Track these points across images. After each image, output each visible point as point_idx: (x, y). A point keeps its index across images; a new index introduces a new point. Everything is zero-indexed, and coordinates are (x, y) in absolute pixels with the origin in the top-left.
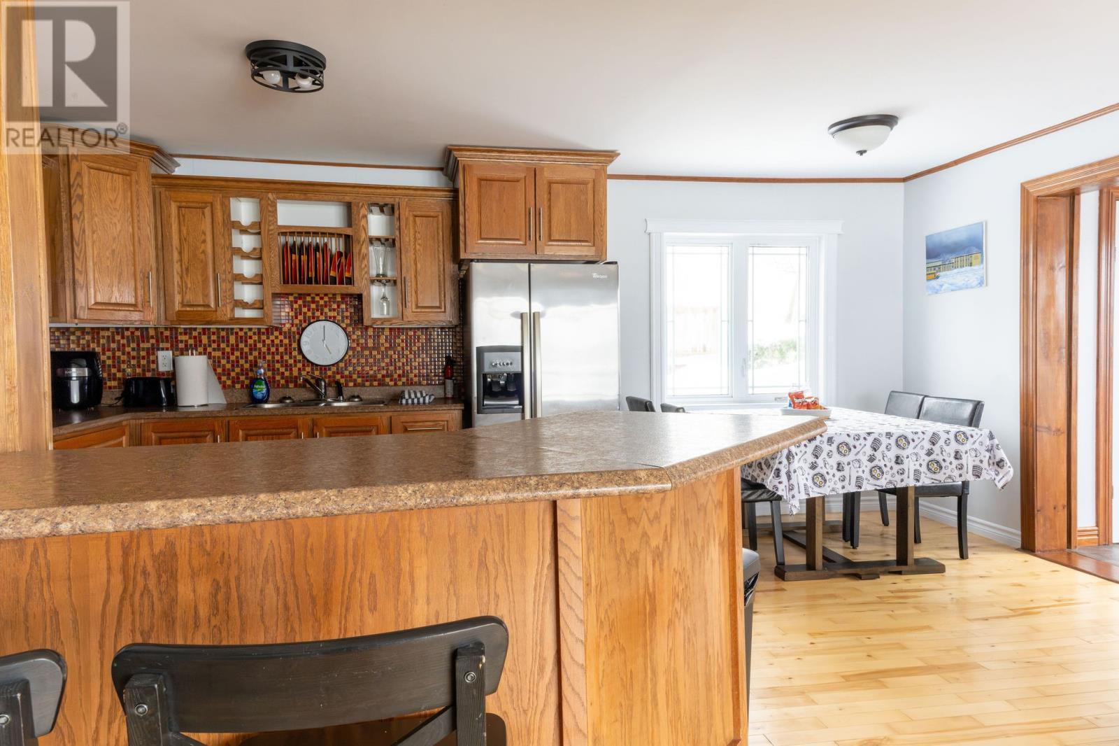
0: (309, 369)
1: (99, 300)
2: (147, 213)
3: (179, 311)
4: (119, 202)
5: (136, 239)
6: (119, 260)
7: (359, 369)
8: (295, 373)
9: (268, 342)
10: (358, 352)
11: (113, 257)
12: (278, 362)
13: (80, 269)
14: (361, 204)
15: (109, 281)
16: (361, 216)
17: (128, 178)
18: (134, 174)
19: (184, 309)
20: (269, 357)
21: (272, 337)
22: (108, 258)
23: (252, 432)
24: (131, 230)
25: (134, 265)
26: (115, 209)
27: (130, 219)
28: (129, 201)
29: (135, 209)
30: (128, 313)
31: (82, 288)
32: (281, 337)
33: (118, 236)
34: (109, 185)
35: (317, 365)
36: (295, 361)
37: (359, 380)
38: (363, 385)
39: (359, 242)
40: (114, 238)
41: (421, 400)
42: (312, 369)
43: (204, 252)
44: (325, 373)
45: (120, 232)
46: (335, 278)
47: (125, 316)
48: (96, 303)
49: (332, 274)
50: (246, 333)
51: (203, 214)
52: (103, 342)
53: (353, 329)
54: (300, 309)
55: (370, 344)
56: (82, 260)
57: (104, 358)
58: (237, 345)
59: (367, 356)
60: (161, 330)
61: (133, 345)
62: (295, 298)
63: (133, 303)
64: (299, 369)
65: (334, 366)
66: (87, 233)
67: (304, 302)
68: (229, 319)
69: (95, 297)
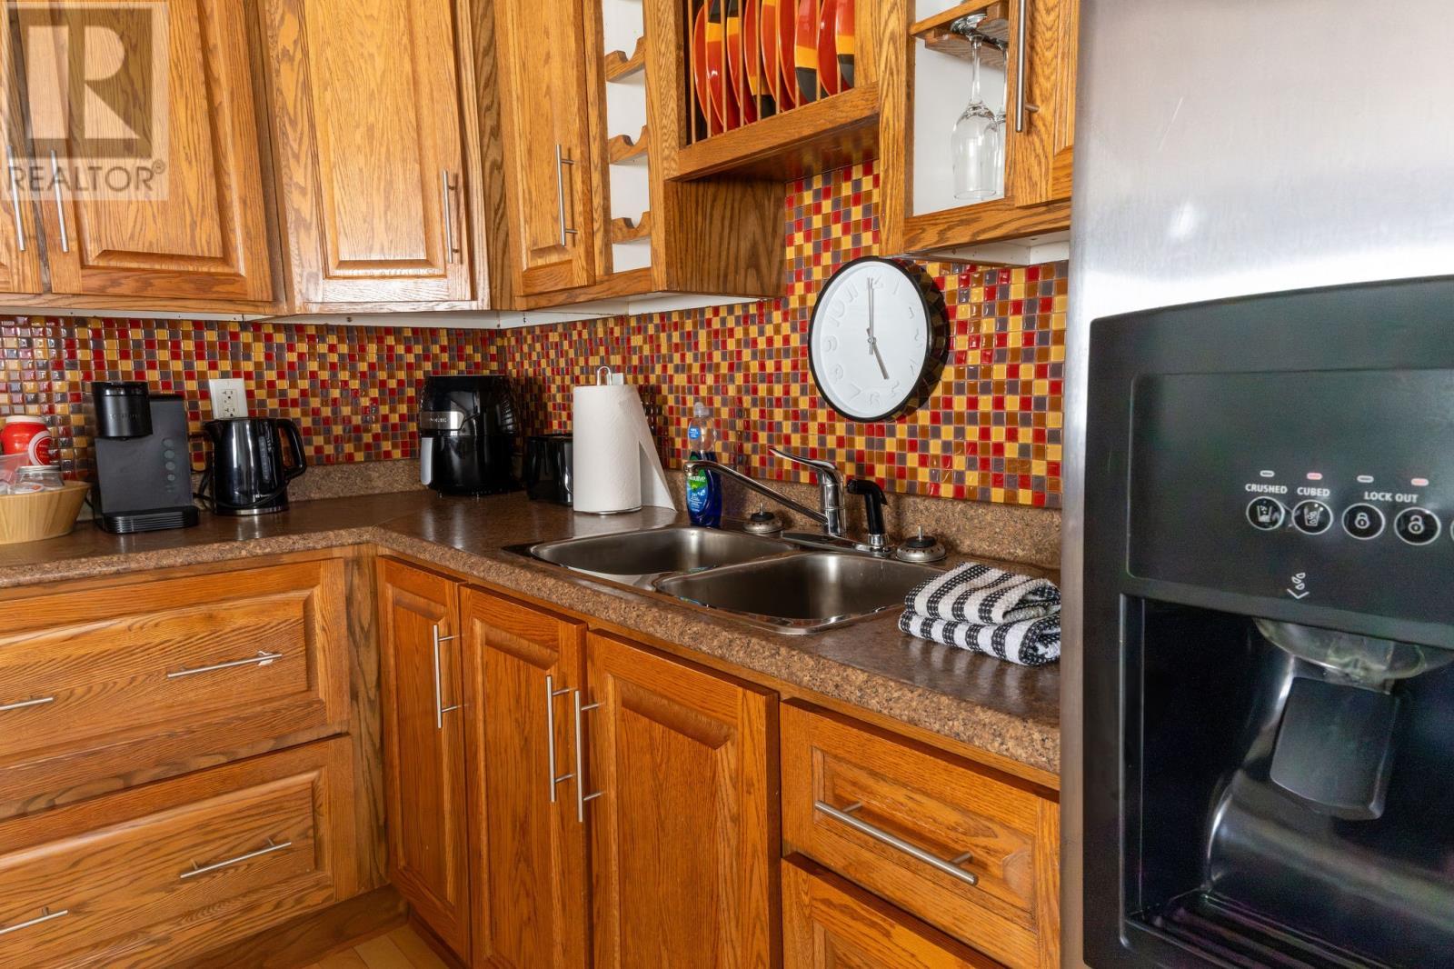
0: (840, 430)
1: (345, 255)
3: (529, 270)
6: (384, 150)
7: (973, 433)
8: (813, 439)
10: (974, 369)
11: (371, 143)
12: (778, 400)
13: (302, 183)
15: (364, 208)
19: (540, 262)
20: (762, 390)
22: (359, 148)
24: (408, 67)
25: (420, 161)
26: (371, 19)
27: (406, 40)
30: (410, 283)
31: (308, 228)
33: (380, 88)
35: (853, 418)
36: (812, 405)
37: (972, 479)
38: (985, 501)
40: (372, 94)
42: (850, 430)
44: (882, 445)
45: (384, 76)
46: (813, 71)
47: (404, 290)
48: (342, 264)
49: (801, 58)
52: (552, 354)
53: (966, 282)
54: (827, 230)
55: (1015, 340)
56: (306, 158)
57: (554, 389)
58: (710, 356)
59: (999, 385)
60: (611, 324)
61: (582, 361)
62: (817, 194)
63: (422, 256)
64: (822, 426)
65: (901, 419)
66: (315, 92)
67: (836, 204)
68: (593, 282)
69: (337, 252)
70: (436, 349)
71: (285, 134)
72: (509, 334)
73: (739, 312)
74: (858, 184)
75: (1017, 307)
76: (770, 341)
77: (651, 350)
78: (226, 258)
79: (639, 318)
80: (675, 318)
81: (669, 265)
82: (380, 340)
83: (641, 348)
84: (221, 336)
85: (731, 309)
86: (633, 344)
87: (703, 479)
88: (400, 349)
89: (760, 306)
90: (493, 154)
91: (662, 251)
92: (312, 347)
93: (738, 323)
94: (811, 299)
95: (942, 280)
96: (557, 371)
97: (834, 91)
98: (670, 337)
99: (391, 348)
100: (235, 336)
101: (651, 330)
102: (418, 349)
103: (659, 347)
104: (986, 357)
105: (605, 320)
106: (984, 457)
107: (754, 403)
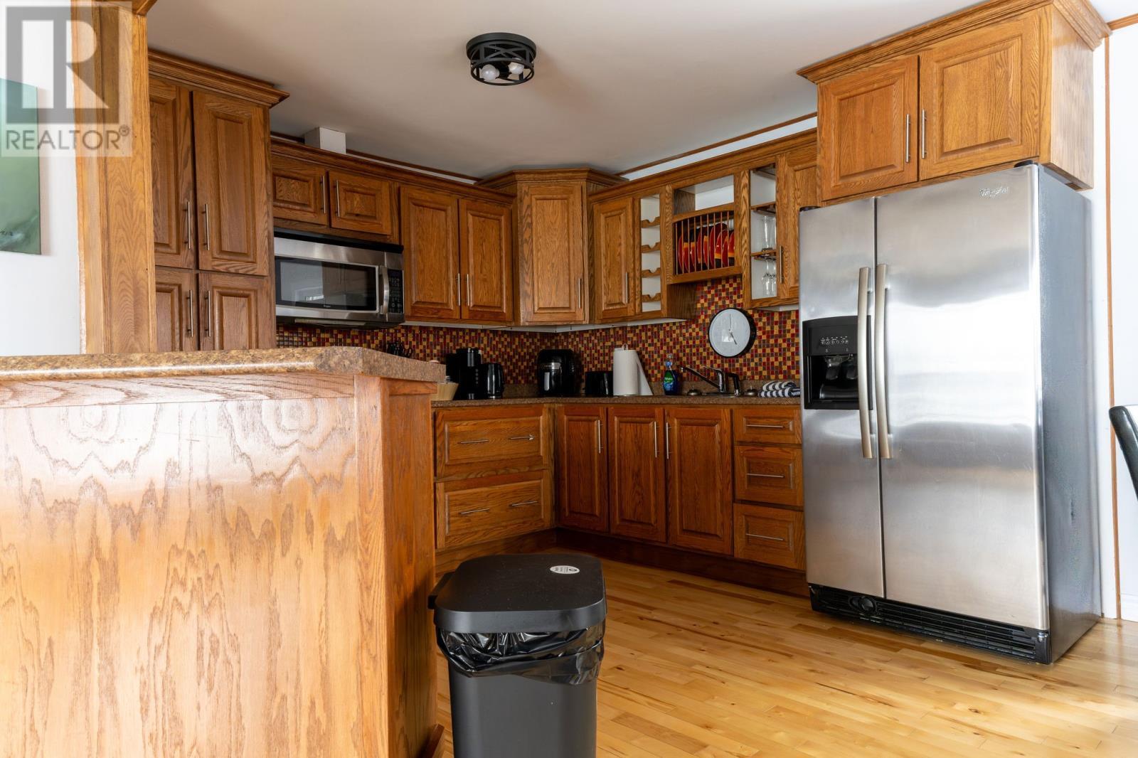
0: (719, 361)
1: (541, 306)
2: (579, 228)
3: (605, 310)
4: (558, 223)
5: (571, 252)
6: (557, 271)
7: (764, 359)
8: (708, 366)
9: (687, 335)
10: (764, 341)
11: (553, 269)
12: (694, 354)
14: (742, 173)
15: (549, 290)
16: (742, 185)
17: (566, 201)
18: (571, 196)
19: (608, 308)
20: (688, 350)
21: (690, 330)
22: (548, 271)
23: (625, 419)
24: (567, 244)
25: (569, 275)
26: (555, 229)
27: (566, 236)
28: (566, 220)
29: (571, 226)
32: (697, 330)
33: (557, 251)
34: (551, 209)
35: (726, 357)
36: (708, 354)
39: (740, 216)
40: (554, 254)
41: (780, 393)
42: (722, 362)
43: (620, 254)
44: (734, 365)
45: (558, 247)
46: (720, 260)
48: (540, 308)
49: (717, 256)
50: (671, 327)
51: (620, 219)
52: (585, 342)
53: (760, 316)
54: (713, 299)
55: (776, 332)
56: (530, 274)
57: (585, 355)
58: (665, 340)
59: (772, 345)
60: (618, 329)
61: (601, 344)
62: (709, 288)
63: (568, 306)
64: (711, 361)
65: (741, 357)
66: (534, 253)
67: (716, 291)
68: (635, 314)
69: (538, 304)
70: (536, 340)
71: (523, 266)
72: (560, 335)
73: (678, 325)
74: (724, 286)
75: (776, 323)
76: (691, 334)
77: (638, 338)
78: (500, 307)
79: (631, 327)
80: (649, 327)
81: (668, 310)
82: (519, 337)
83: (632, 338)
84: (476, 334)
85: (674, 324)
86: (628, 336)
87: (672, 379)
88: (525, 340)
89: (686, 322)
90: (592, 272)
91: (666, 306)
92: (500, 339)
93: (677, 328)
94: (708, 320)
95: (753, 315)
96: (587, 348)
97: (727, 266)
98: (646, 334)
99: (522, 340)
100: (479, 334)
101: (637, 331)
102: (530, 340)
103: (641, 337)
104: (768, 337)
105: (614, 328)
106: (768, 367)
107: (684, 355)
